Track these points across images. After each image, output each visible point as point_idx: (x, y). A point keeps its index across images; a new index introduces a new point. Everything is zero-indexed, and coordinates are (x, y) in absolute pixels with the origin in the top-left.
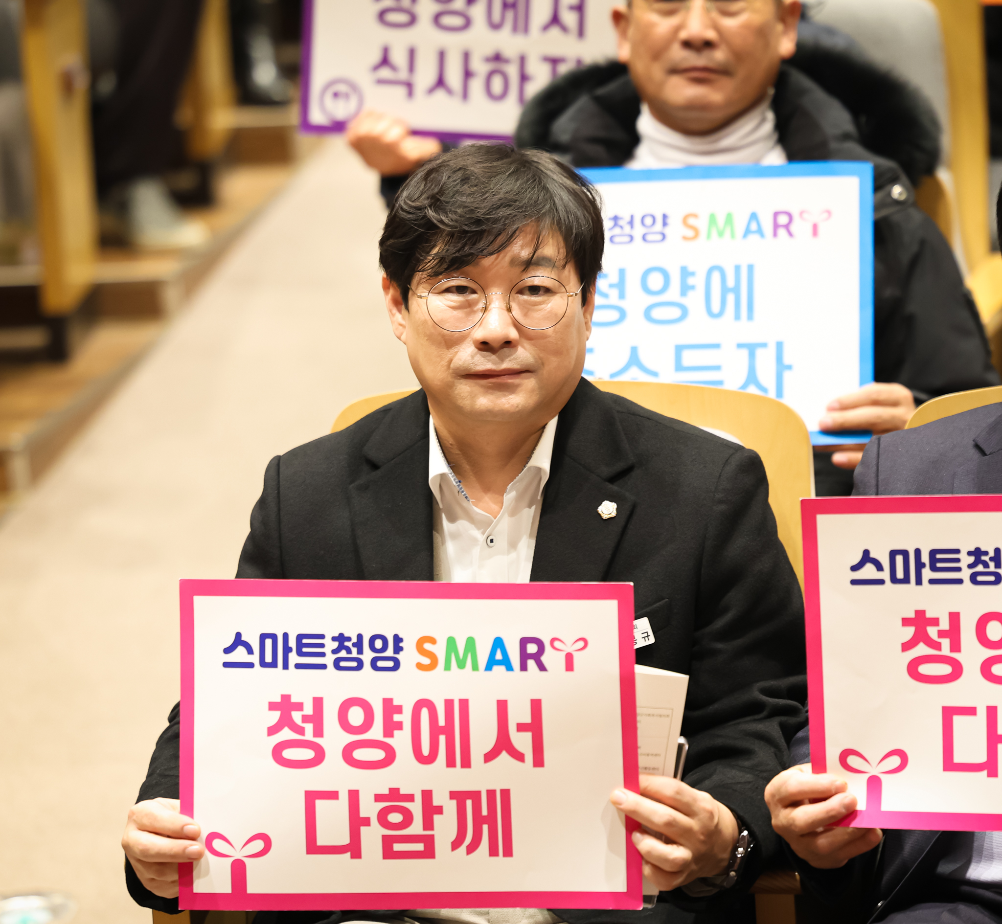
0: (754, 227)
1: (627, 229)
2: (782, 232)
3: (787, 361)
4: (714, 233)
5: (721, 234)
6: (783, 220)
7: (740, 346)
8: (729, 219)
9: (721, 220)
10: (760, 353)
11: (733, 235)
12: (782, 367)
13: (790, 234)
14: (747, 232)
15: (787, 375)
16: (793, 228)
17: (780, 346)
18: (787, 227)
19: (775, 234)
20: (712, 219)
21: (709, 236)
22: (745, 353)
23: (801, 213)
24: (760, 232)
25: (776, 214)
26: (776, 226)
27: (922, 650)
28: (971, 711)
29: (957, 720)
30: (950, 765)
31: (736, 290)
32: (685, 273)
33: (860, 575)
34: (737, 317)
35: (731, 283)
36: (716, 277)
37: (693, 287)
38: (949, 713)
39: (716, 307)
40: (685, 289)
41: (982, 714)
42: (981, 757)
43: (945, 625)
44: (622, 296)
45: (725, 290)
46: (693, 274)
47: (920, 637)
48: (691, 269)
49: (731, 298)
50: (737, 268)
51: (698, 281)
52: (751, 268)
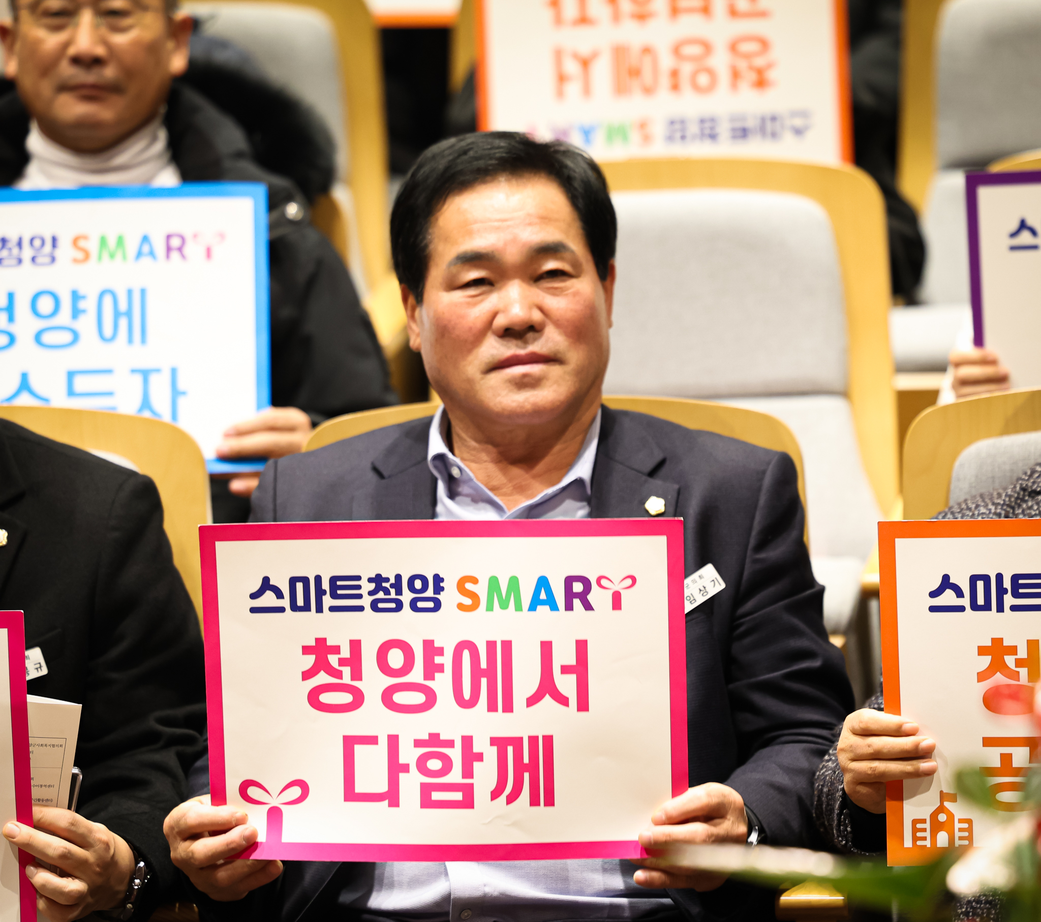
0: (146, 249)
1: (15, 251)
2: (175, 255)
3: (181, 386)
4: (105, 255)
5: (112, 256)
6: (175, 242)
7: (134, 371)
8: (120, 241)
9: (112, 242)
10: (154, 379)
11: (124, 257)
12: (176, 393)
13: (183, 256)
14: (139, 254)
15: (182, 402)
16: (187, 250)
17: (174, 372)
18: (180, 249)
19: (168, 256)
20: (103, 241)
21: (100, 258)
22: (138, 379)
23: (195, 236)
24: (152, 254)
25: (169, 237)
26: (169, 249)
27: (323, 678)
28: (372, 740)
29: (358, 749)
30: (351, 795)
31: (129, 314)
32: (76, 296)
33: (259, 603)
34: (130, 340)
35: (123, 306)
36: (108, 301)
37: (84, 311)
38: (350, 743)
39: (108, 331)
40: (76, 313)
41: (383, 742)
42: (382, 787)
43: (345, 653)
44: (11, 319)
45: (117, 314)
46: (84, 297)
47: (321, 665)
48: (82, 292)
49: (123, 323)
50: (130, 292)
51: (89, 304)
52: (143, 292)
